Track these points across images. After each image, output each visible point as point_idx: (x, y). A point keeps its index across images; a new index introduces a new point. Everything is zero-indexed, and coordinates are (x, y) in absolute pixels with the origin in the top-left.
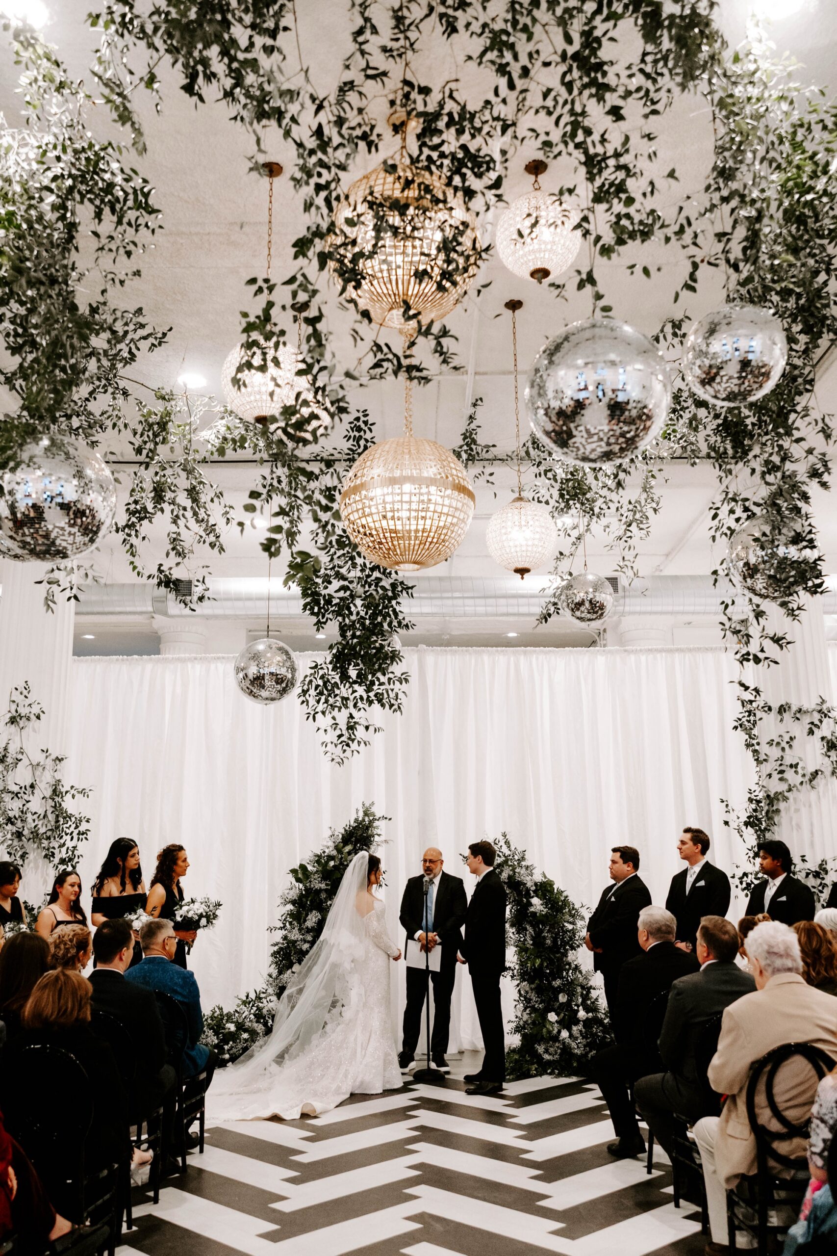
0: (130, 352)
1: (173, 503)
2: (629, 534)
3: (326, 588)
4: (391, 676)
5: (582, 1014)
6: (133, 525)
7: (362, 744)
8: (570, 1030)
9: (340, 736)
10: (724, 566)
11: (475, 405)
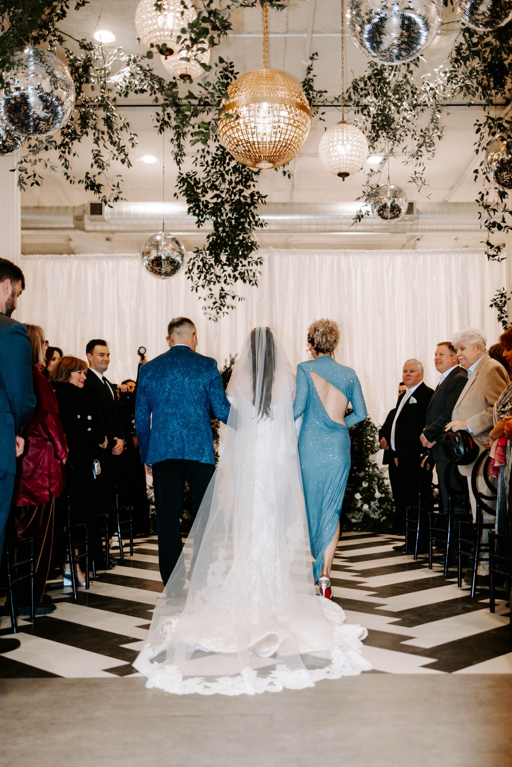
0: (62, 9)
1: (95, 128)
2: (420, 153)
3: (204, 196)
4: (250, 260)
5: (378, 495)
6: (67, 144)
7: (230, 308)
8: (369, 504)
9: (215, 303)
10: (483, 167)
11: (312, 58)
